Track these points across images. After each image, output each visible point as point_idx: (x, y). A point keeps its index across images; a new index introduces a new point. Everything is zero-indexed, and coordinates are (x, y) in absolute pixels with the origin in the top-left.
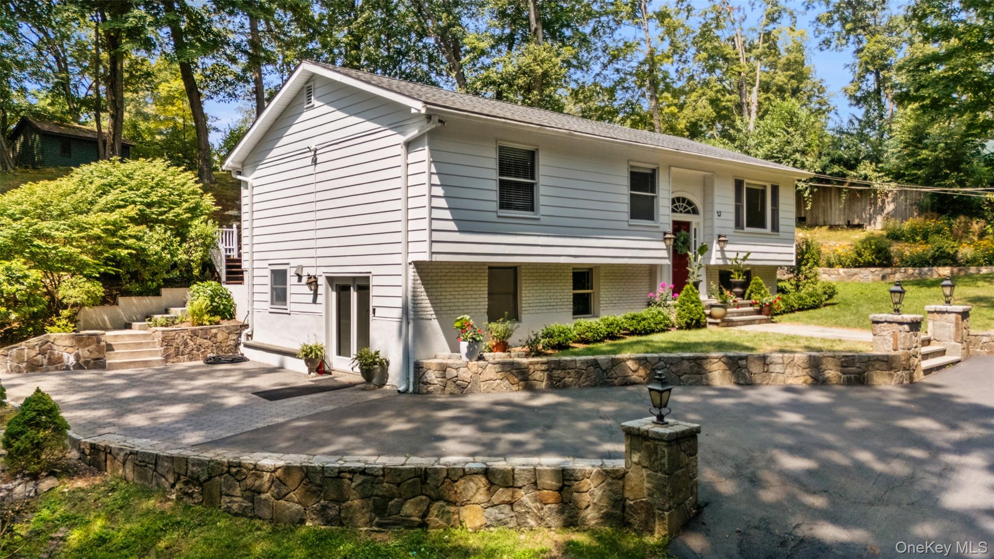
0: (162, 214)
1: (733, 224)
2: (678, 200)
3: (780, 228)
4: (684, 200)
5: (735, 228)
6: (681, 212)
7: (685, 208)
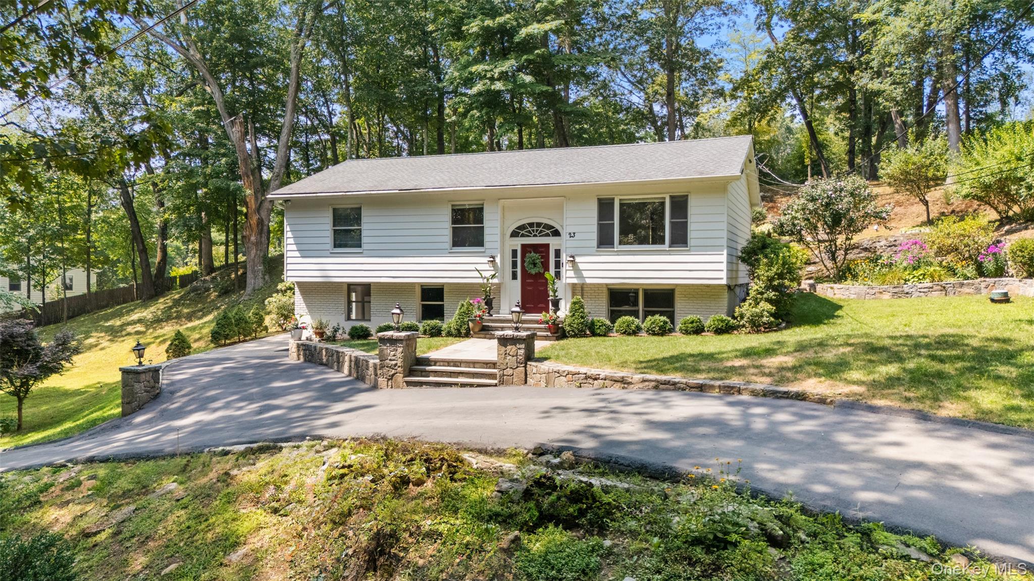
1: (595, 243)
2: (531, 225)
3: (691, 241)
4: (539, 225)
5: (598, 247)
6: (535, 236)
7: (541, 232)
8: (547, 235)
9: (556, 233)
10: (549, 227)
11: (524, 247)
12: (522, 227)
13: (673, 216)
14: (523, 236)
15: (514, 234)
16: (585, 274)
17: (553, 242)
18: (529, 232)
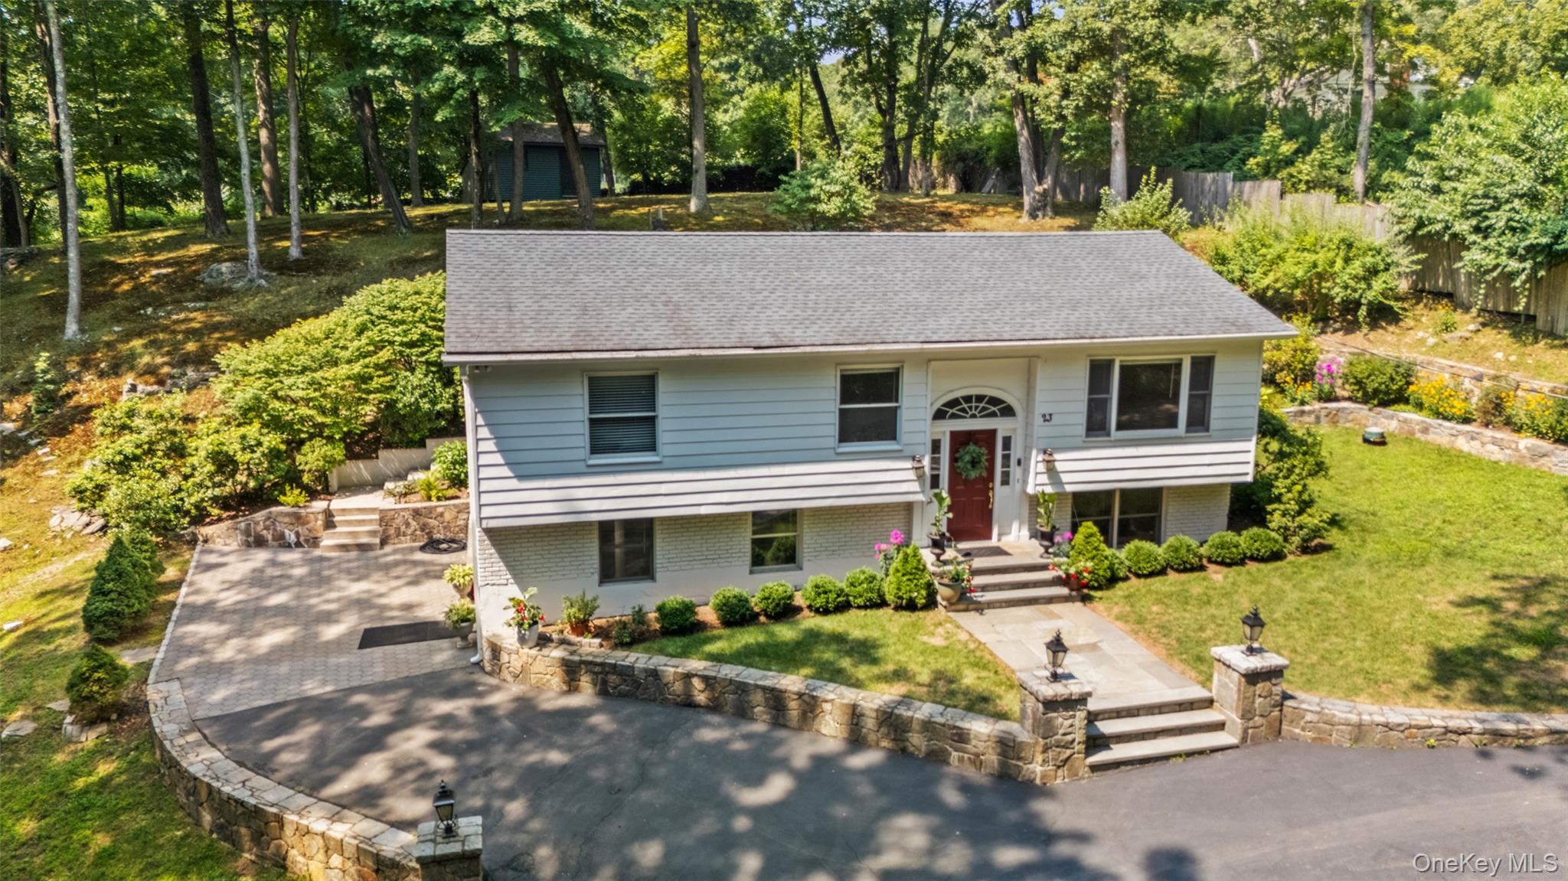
0: (423, 354)
1: (1082, 430)
2: (968, 399)
3: (1214, 424)
4: (980, 398)
5: (1087, 436)
6: (973, 416)
7: (984, 409)
8: (993, 415)
9: (1008, 411)
10: (994, 401)
11: (953, 434)
12: (953, 403)
13: (1192, 387)
14: (954, 416)
15: (939, 415)
16: (1065, 478)
17: (1002, 426)
18: (963, 410)
